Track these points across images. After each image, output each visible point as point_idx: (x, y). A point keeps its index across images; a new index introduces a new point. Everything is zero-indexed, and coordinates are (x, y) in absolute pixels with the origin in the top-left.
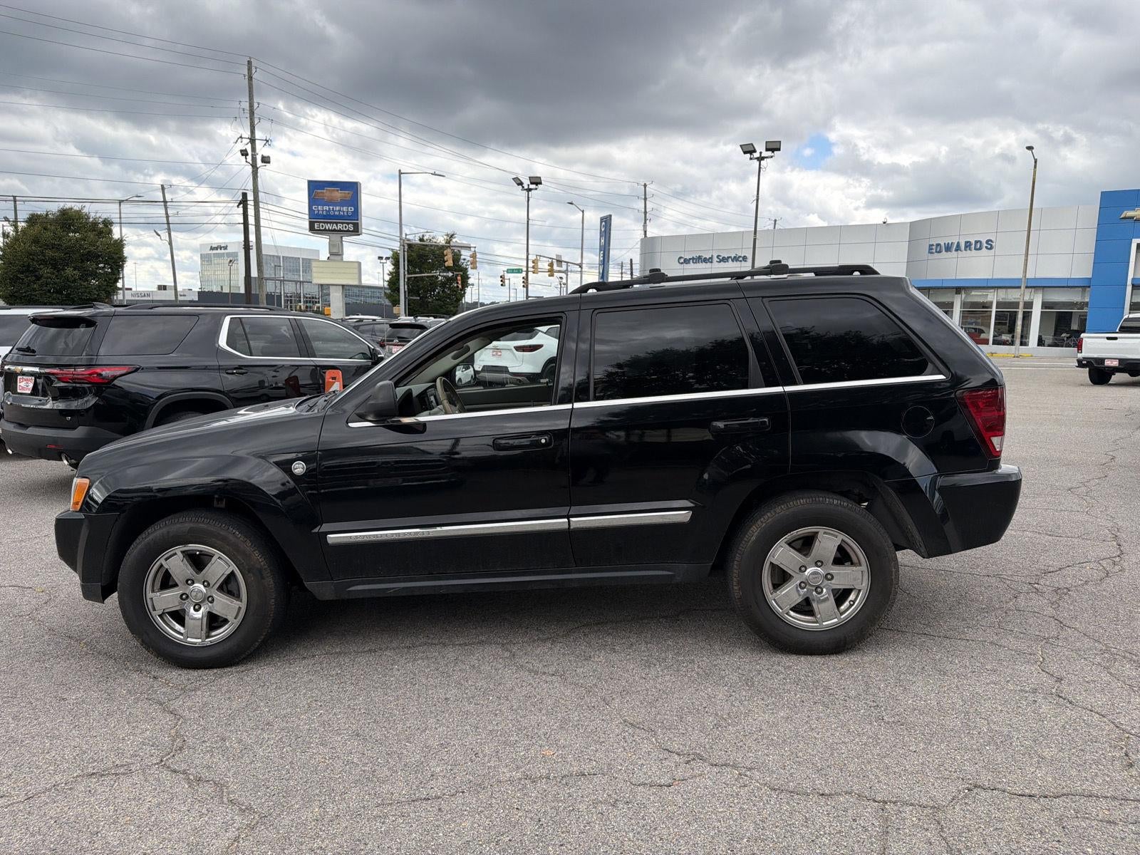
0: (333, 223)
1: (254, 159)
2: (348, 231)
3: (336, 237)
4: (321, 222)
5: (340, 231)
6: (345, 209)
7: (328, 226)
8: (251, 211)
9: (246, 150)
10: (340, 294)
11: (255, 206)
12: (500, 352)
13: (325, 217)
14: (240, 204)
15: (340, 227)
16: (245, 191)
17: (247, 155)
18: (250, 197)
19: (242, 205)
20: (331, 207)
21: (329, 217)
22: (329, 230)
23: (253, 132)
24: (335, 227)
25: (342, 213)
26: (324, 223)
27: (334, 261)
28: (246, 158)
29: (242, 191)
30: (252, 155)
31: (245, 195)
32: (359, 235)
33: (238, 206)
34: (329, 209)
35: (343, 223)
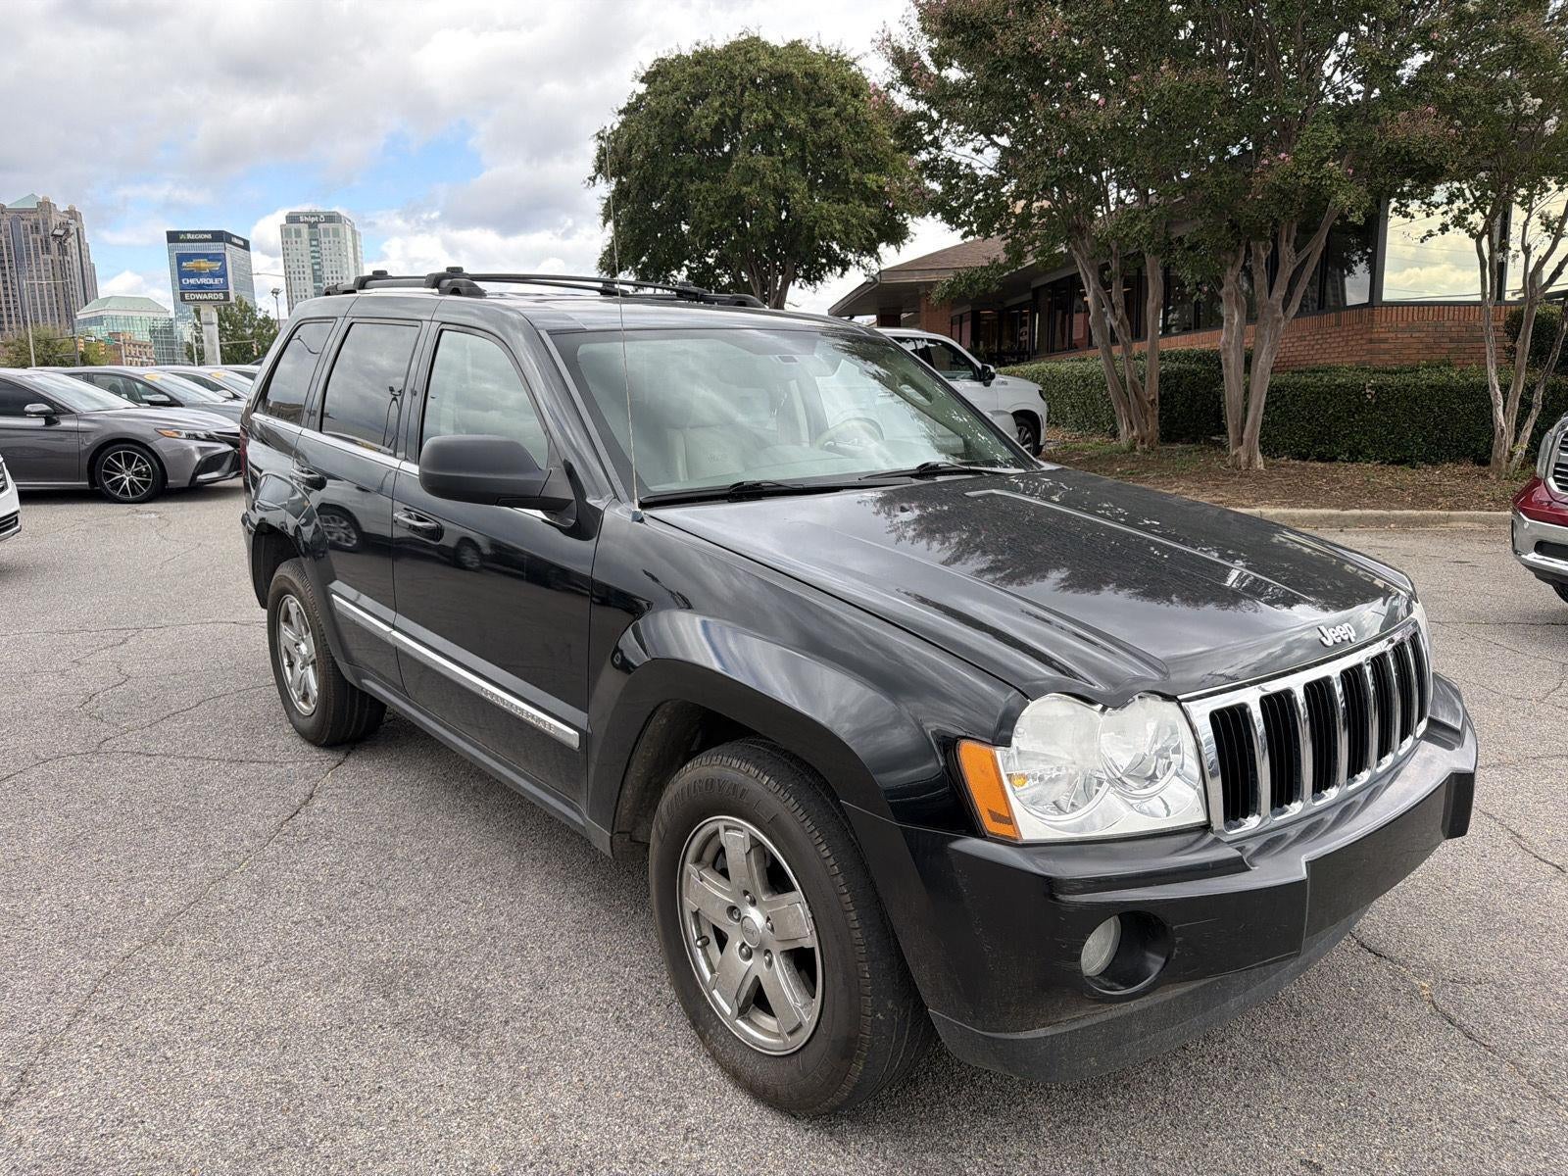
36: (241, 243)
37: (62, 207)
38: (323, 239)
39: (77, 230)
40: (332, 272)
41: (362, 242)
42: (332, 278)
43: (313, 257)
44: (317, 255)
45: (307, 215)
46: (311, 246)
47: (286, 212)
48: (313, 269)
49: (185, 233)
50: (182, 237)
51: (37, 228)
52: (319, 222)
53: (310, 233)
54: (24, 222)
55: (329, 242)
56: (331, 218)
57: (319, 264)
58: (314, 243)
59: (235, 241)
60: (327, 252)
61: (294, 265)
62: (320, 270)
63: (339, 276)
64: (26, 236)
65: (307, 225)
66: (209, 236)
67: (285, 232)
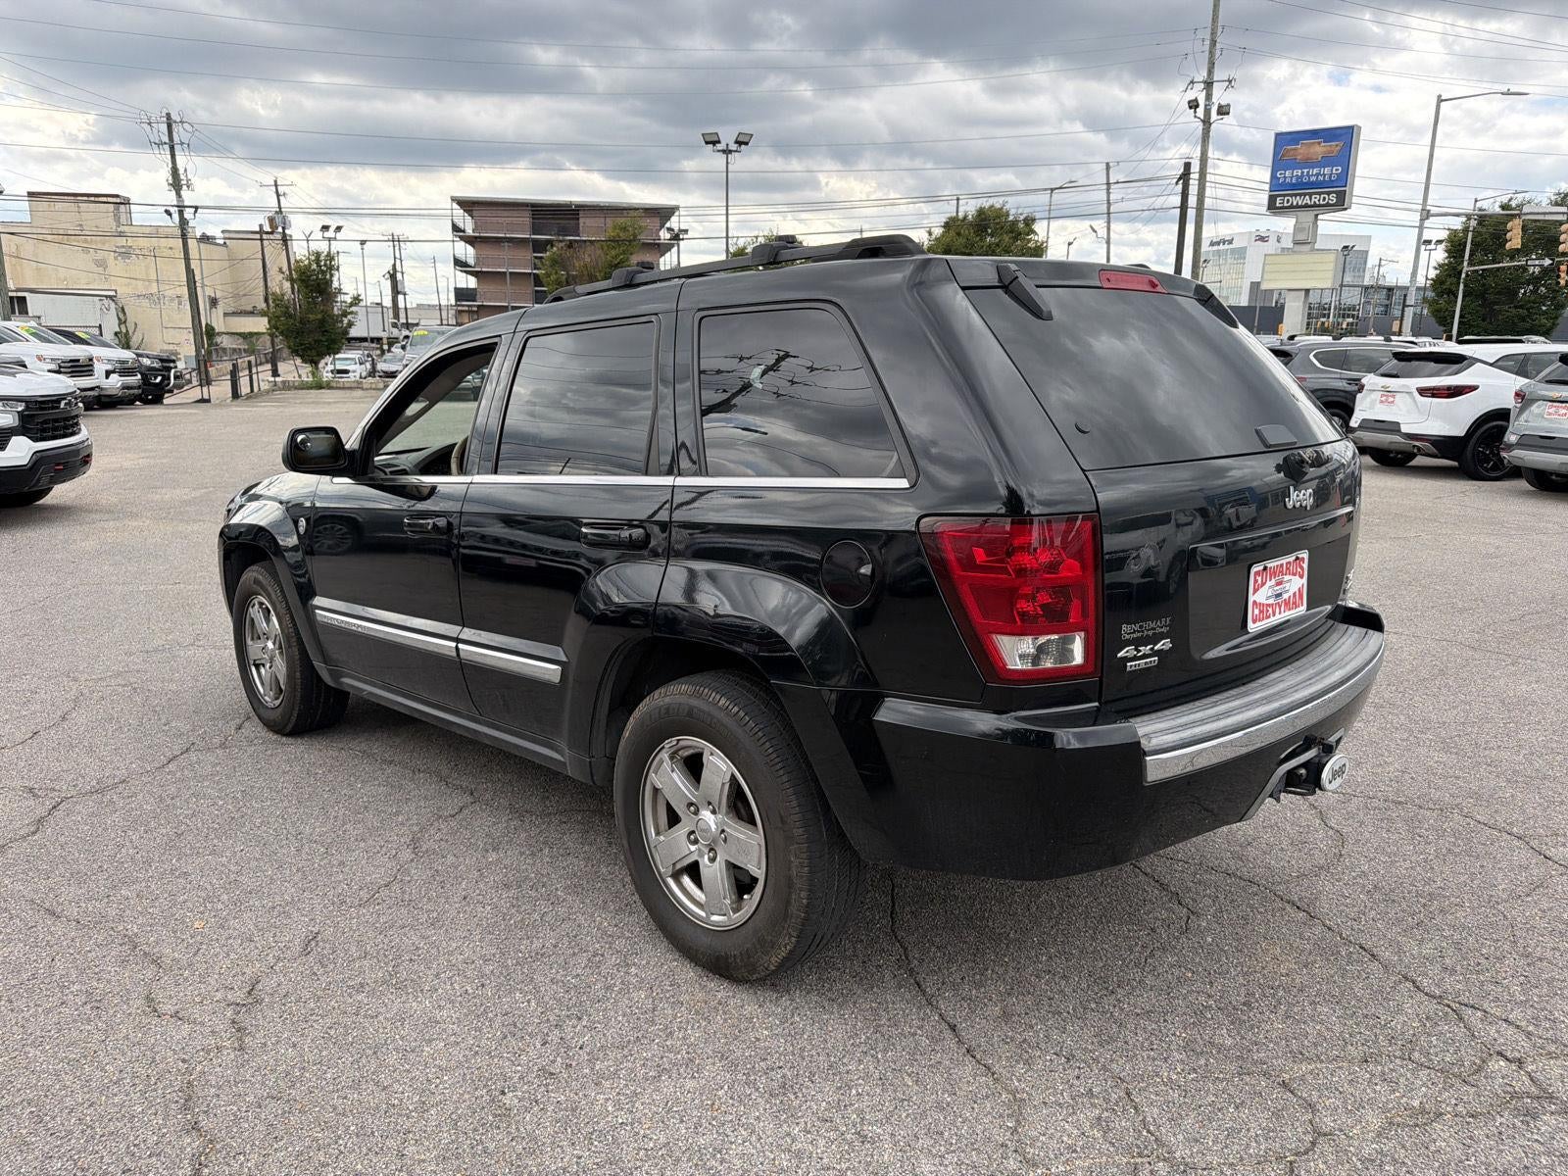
0: (1305, 195)
1: (1207, 112)
2: (1328, 205)
3: (1307, 216)
4: (1284, 196)
5: (1315, 205)
6: (1327, 171)
7: (1299, 201)
8: (1193, 189)
9: (1196, 100)
10: (1301, 304)
11: (1199, 180)
12: (1394, 396)
13: (1293, 187)
14: (1180, 179)
15: (1315, 199)
16: (1187, 160)
17: (1197, 106)
18: (1195, 168)
19: (1181, 181)
20: (1306, 171)
21: (1301, 186)
22: (1298, 206)
23: (1210, 72)
24: (1307, 200)
25: (1321, 178)
26: (1291, 195)
27: (1300, 252)
28: (1195, 112)
29: (1184, 161)
30: (1206, 106)
31: (1187, 166)
32: (1346, 209)
33: (1177, 183)
34: (1303, 173)
35: (1320, 194)
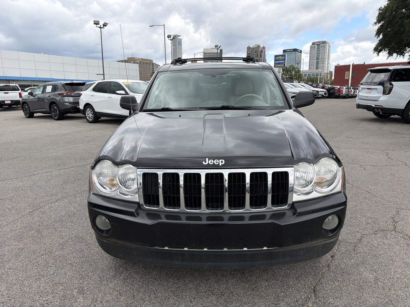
36: (300, 51)
37: (262, 46)
38: (320, 48)
39: (264, 51)
40: (322, 57)
41: (331, 48)
42: (321, 59)
43: (317, 54)
44: (318, 53)
45: (317, 42)
46: (317, 51)
47: (312, 42)
48: (317, 57)
49: (287, 50)
50: (286, 51)
51: (256, 52)
52: (320, 44)
53: (317, 47)
54: (254, 51)
55: (322, 49)
56: (324, 42)
57: (318, 55)
58: (318, 50)
59: (299, 51)
60: (321, 52)
61: (312, 56)
62: (319, 57)
63: (323, 58)
64: (254, 54)
65: (317, 45)
66: (292, 50)
67: (311, 47)
